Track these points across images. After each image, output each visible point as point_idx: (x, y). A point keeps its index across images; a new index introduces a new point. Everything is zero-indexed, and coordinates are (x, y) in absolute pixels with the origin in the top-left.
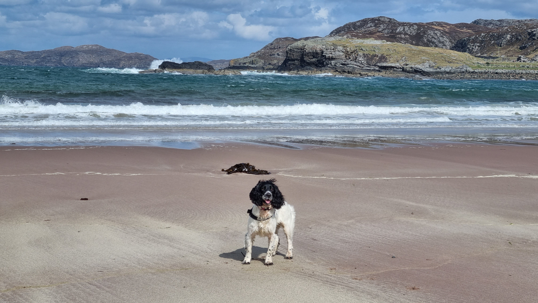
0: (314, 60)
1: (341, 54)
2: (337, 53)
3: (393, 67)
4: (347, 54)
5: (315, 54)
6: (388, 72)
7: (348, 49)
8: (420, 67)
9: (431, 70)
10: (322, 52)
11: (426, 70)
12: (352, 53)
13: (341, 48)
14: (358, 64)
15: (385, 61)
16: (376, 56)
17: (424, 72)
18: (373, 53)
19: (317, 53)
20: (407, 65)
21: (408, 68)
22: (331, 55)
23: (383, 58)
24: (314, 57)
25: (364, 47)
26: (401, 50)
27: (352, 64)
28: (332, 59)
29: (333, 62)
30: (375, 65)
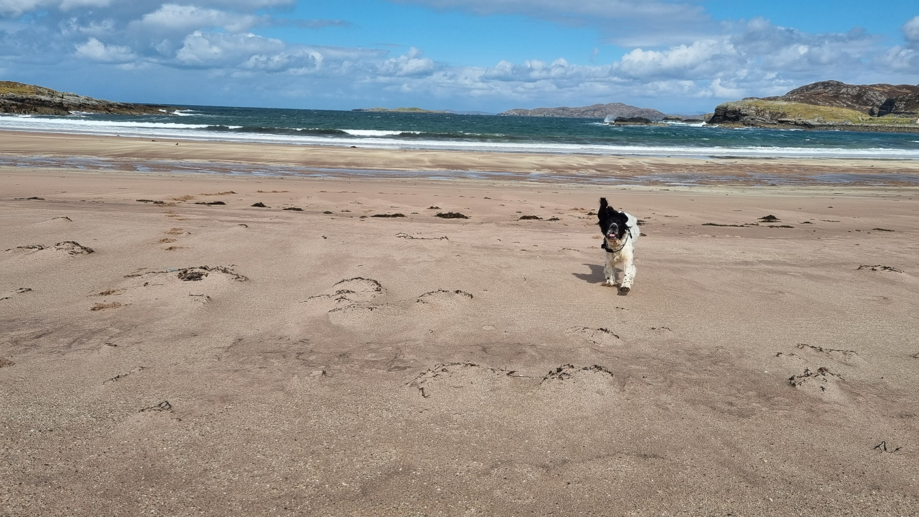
0: (733, 116)
1: (753, 111)
2: (750, 111)
3: (789, 121)
4: (758, 112)
5: (734, 112)
6: (781, 125)
7: (759, 108)
8: (810, 121)
9: (818, 124)
10: (740, 110)
11: (813, 124)
12: (761, 111)
13: (753, 108)
14: (764, 119)
15: (785, 117)
16: (779, 113)
17: (810, 125)
18: (778, 111)
19: (736, 111)
20: (800, 120)
21: (799, 122)
22: (745, 113)
23: (784, 115)
24: (734, 114)
25: (771, 107)
26: (799, 109)
27: (759, 119)
28: (746, 115)
29: (746, 117)
30: (776, 120)
